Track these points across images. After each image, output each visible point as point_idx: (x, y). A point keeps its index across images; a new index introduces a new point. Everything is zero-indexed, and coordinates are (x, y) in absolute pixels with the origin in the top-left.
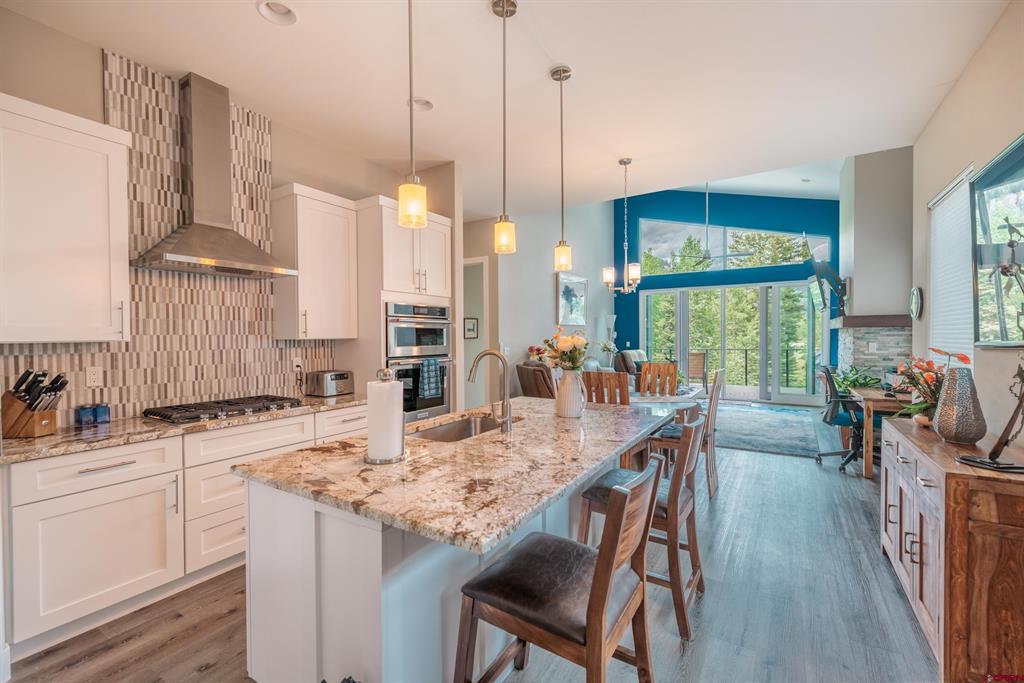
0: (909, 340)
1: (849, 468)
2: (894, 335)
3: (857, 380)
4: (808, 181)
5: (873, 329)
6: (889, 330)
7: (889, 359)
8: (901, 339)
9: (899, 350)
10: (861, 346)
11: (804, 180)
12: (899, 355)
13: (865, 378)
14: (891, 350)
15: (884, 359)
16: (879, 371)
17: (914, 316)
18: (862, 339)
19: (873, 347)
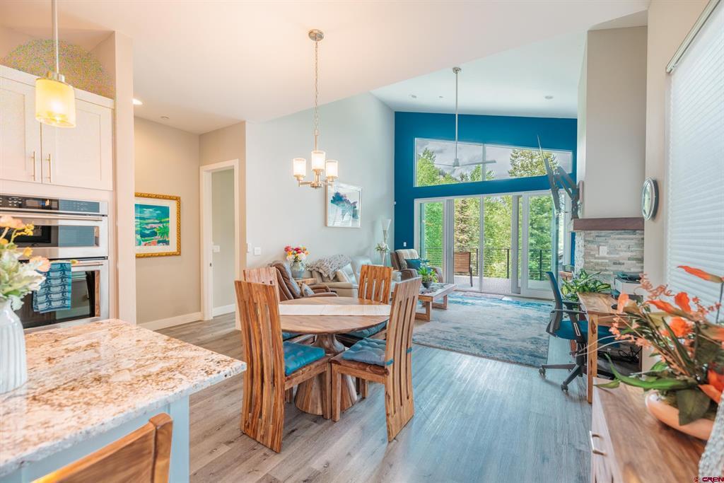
0: (641, 243)
1: (574, 386)
2: (625, 239)
3: (586, 285)
4: (551, 98)
5: (603, 233)
6: (620, 234)
7: (620, 264)
8: (632, 243)
9: (629, 254)
10: (592, 250)
11: (547, 97)
12: (629, 259)
13: (595, 283)
14: (622, 254)
15: (615, 264)
16: (610, 275)
17: (647, 216)
18: (592, 242)
19: (604, 251)
